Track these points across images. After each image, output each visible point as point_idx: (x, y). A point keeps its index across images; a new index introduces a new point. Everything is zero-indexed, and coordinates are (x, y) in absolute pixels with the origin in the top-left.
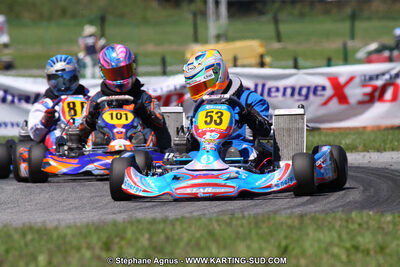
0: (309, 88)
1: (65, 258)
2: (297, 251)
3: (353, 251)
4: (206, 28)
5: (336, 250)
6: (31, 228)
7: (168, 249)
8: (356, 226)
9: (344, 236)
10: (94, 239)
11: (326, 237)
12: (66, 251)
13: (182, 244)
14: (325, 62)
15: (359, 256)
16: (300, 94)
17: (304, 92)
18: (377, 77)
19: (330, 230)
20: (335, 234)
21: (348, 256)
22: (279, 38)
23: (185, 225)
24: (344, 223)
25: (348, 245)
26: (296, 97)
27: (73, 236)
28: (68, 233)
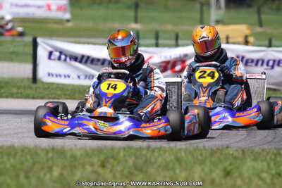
0: (274, 61)
2: (236, 174)
3: (277, 176)
4: (209, 14)
5: (264, 175)
6: (53, 149)
7: (144, 169)
9: (272, 164)
10: (95, 160)
11: (260, 165)
12: (75, 166)
13: (156, 166)
15: (281, 179)
17: (271, 63)
19: (262, 161)
20: (265, 164)
21: (272, 180)
22: (261, 24)
23: (162, 152)
24: (273, 157)
25: (274, 172)
26: (265, 66)
27: (81, 155)
28: (78, 154)
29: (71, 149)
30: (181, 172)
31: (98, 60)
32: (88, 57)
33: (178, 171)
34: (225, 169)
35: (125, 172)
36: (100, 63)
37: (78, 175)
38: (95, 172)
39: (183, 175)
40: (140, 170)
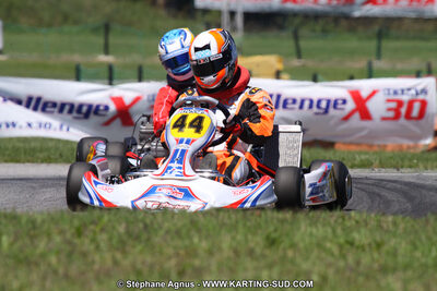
0: (328, 101)
1: (32, 241)
2: (286, 242)
3: (348, 246)
5: (328, 245)
8: (354, 223)
9: (339, 231)
10: (66, 226)
11: (319, 231)
12: (35, 236)
13: (162, 232)
14: (347, 77)
17: (323, 105)
18: (403, 92)
19: (324, 226)
20: (329, 230)
21: (341, 251)
22: (299, 55)
24: (340, 221)
25: (342, 240)
26: (315, 109)
30: (200, 241)
33: (196, 240)
34: (268, 238)
37: (42, 245)
38: (69, 243)
39: (204, 245)
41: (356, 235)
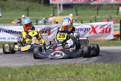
0: (85, 29)
1: (16, 76)
2: (81, 74)
3: (96, 74)
4: (57, 12)
5: (92, 74)
6: (6, 68)
7: (45, 73)
8: (98, 67)
9: (94, 69)
10: (24, 71)
11: (89, 70)
12: (16, 74)
13: (49, 72)
14: (90, 21)
15: (98, 75)
16: (83, 30)
17: (84, 30)
18: (104, 26)
19: (90, 68)
20: (91, 69)
21: (95, 75)
23: (50, 67)
24: (94, 66)
25: (95, 72)
26: (82, 31)
27: (18, 70)
28: (17, 69)
29: (14, 67)
30: (59, 74)
31: (16, 32)
32: (12, 31)
34: (76, 72)
35: (37, 75)
36: (16, 33)
37: (18, 77)
38: (25, 76)
39: (60, 75)
40: (43, 74)
41: (98, 70)
